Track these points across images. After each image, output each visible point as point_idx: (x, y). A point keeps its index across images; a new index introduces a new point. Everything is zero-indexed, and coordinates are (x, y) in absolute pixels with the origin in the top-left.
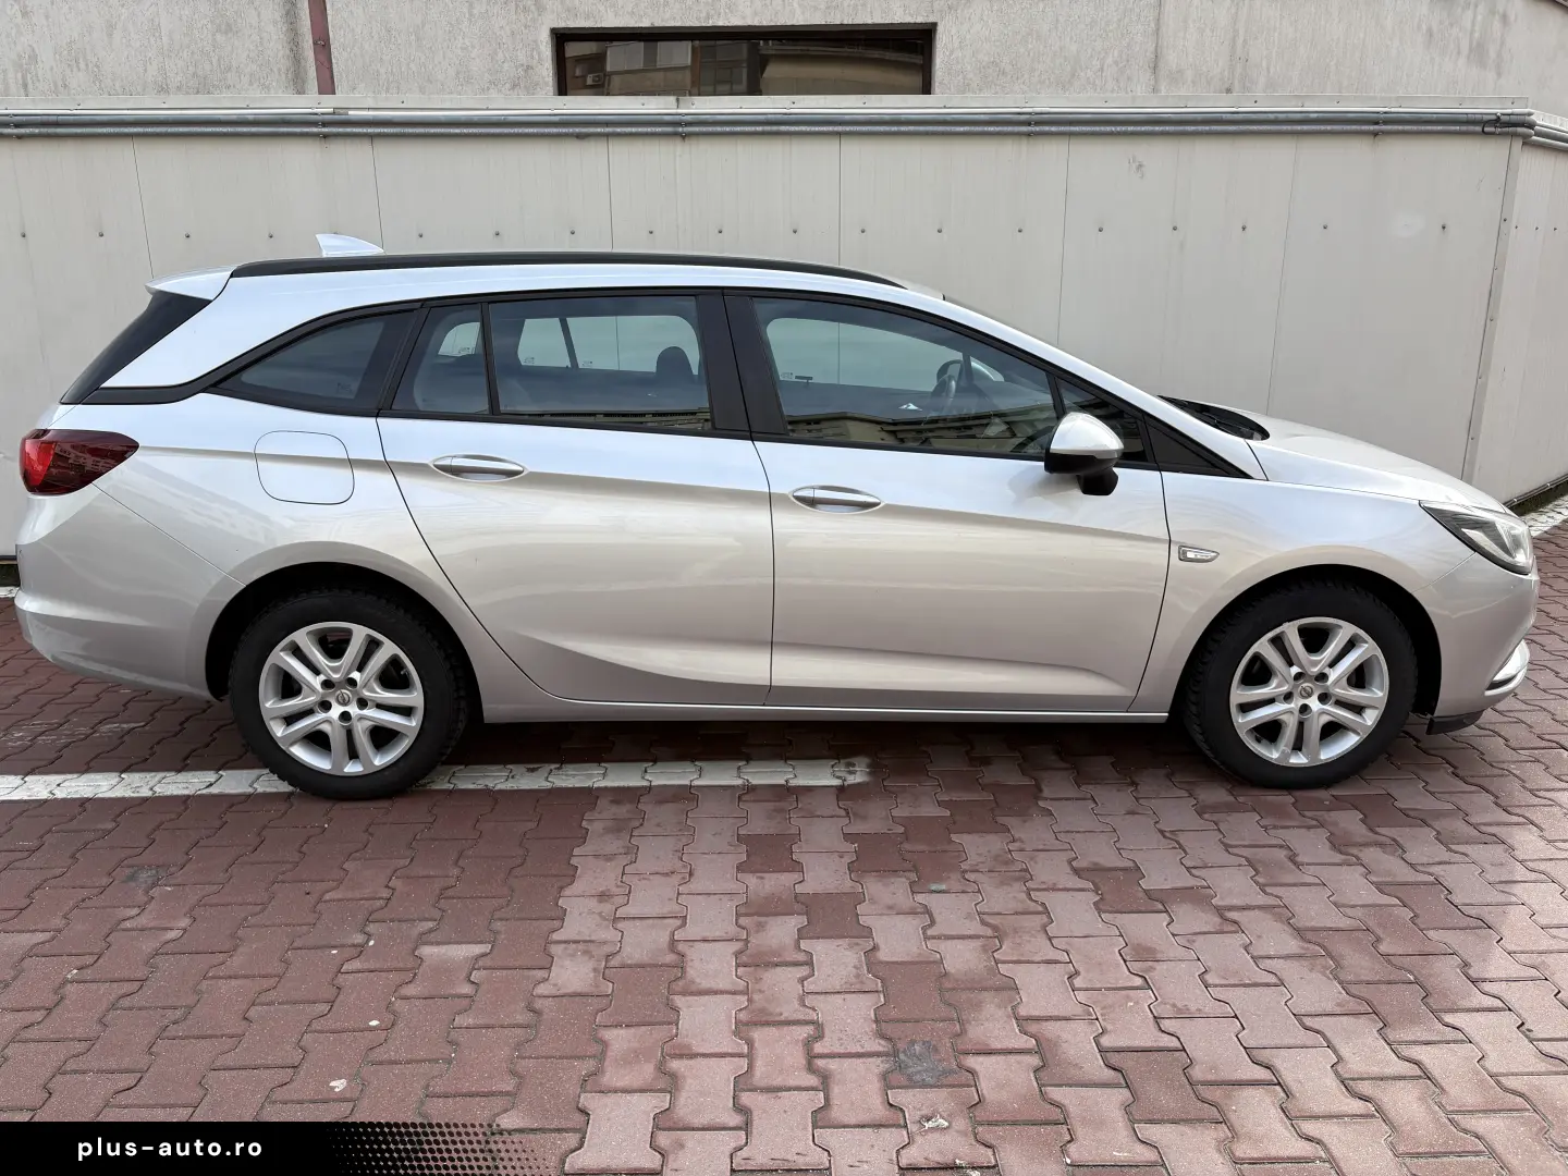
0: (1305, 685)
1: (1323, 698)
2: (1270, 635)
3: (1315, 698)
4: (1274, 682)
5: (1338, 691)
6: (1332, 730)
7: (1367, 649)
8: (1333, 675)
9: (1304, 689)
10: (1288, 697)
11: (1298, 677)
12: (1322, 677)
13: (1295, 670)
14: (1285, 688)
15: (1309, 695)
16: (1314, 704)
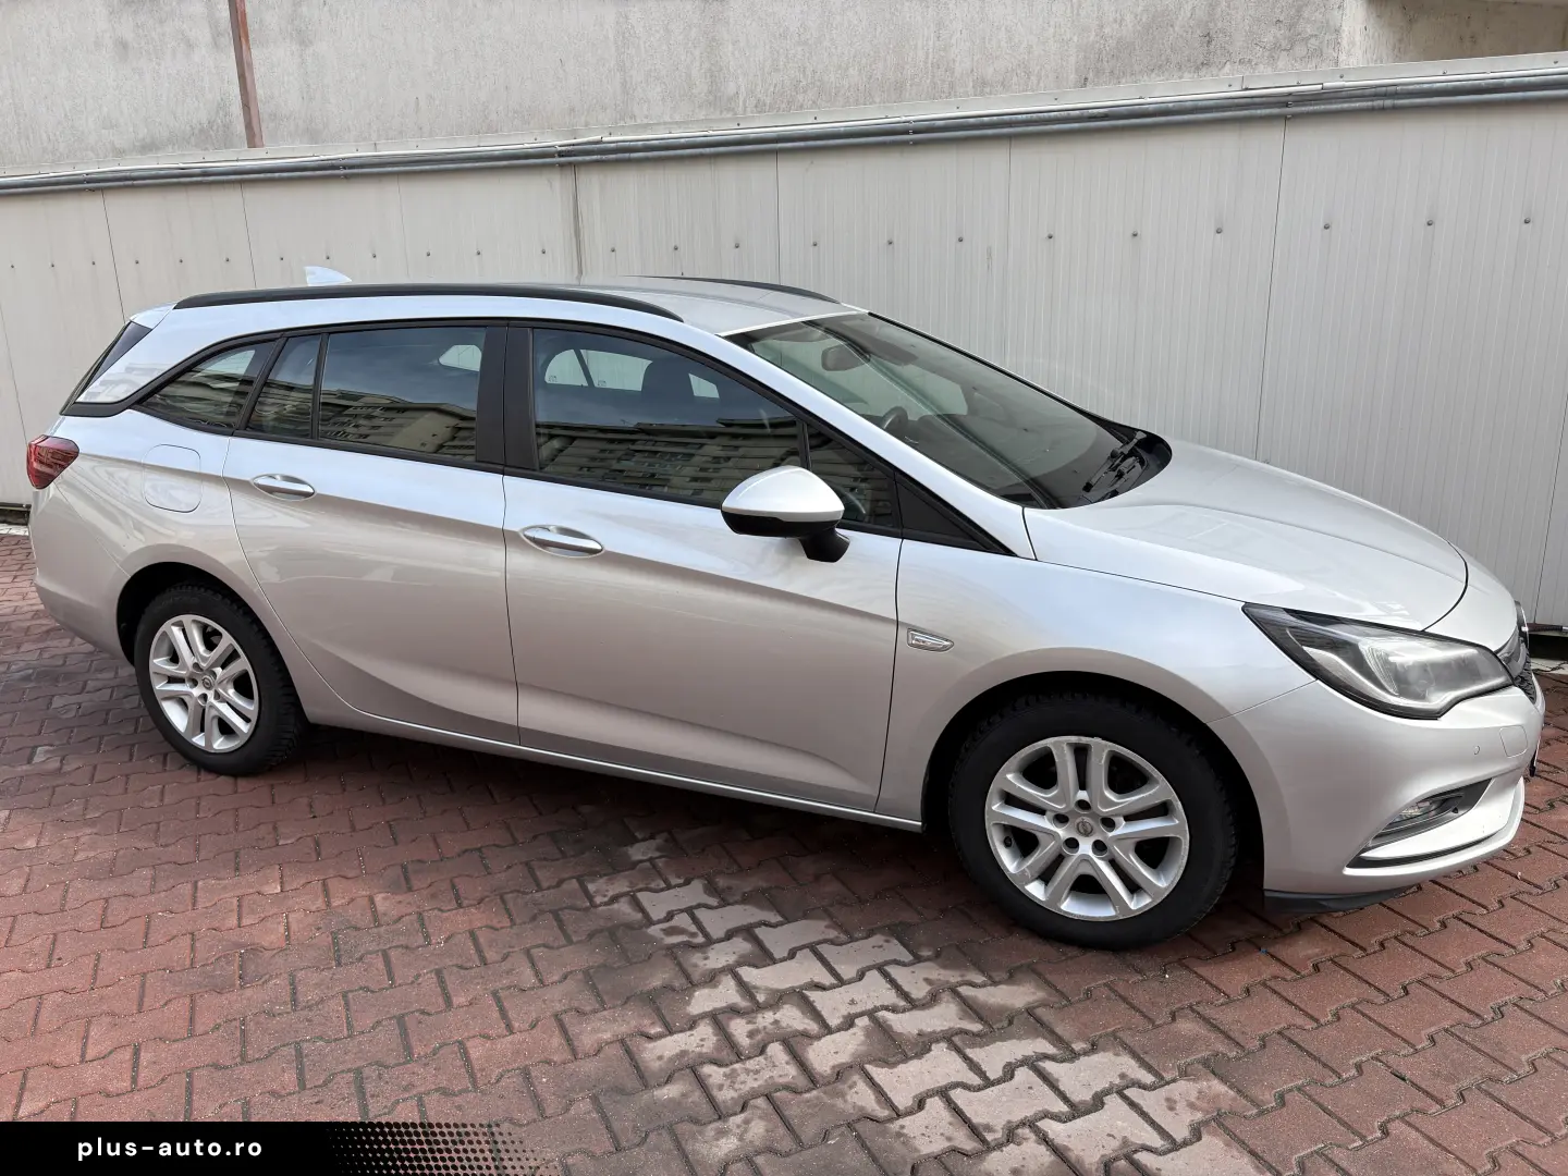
0: (1086, 819)
1: (1099, 847)
2: (1074, 739)
3: (1091, 841)
4: (1054, 793)
5: (1117, 850)
6: (1088, 886)
7: (1175, 826)
8: (1123, 829)
9: (1084, 823)
10: (1061, 819)
11: (1083, 805)
12: (1109, 823)
13: (1083, 795)
14: (1060, 807)
15: (1087, 834)
16: (1086, 847)
